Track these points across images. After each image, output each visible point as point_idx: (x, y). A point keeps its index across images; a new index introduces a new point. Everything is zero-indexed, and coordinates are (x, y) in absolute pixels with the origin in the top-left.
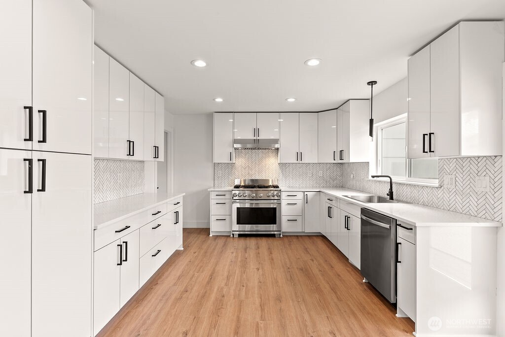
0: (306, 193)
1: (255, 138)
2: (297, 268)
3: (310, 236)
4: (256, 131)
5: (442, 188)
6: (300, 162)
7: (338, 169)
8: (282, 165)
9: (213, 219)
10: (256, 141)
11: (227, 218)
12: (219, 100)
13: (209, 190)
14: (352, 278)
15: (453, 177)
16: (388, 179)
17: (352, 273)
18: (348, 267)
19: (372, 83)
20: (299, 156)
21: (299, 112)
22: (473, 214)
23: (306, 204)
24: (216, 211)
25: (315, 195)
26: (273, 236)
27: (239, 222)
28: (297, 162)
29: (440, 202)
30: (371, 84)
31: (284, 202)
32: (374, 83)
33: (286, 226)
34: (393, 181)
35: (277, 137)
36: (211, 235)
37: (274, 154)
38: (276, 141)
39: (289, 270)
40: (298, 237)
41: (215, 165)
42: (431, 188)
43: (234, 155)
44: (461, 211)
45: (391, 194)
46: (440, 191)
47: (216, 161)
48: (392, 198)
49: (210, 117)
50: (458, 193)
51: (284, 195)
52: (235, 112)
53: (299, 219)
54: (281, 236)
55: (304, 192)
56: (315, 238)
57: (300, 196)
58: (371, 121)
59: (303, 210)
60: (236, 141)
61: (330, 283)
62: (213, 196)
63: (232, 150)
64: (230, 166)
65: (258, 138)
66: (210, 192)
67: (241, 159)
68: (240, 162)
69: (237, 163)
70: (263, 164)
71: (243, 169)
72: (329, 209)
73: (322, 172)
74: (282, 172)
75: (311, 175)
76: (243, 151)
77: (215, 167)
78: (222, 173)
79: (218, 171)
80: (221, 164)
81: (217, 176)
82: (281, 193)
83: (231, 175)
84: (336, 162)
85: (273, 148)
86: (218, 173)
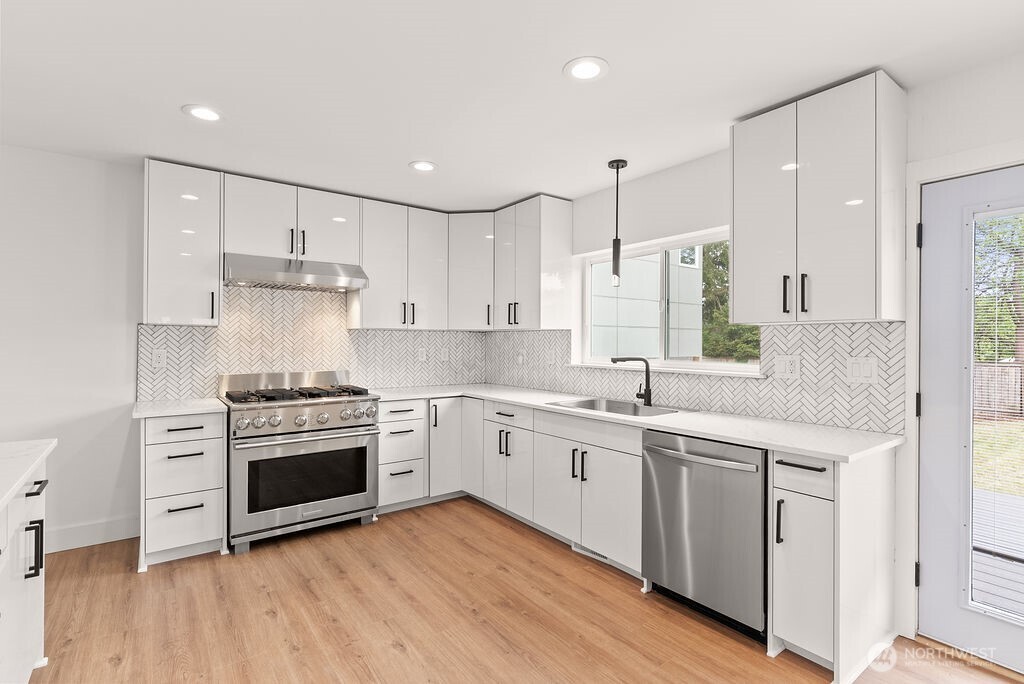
0: (432, 402)
1: (293, 257)
2: (493, 604)
3: (441, 504)
4: (297, 237)
5: (770, 379)
6: (411, 327)
8: (358, 335)
10: (294, 267)
11: (208, 497)
12: (205, 114)
14: (619, 591)
15: (797, 359)
16: (641, 365)
17: (605, 576)
18: (587, 565)
19: (618, 164)
20: (408, 311)
21: (408, 205)
22: (840, 424)
23: (432, 428)
26: (353, 523)
27: (255, 505)
28: (403, 327)
29: (764, 407)
30: (615, 164)
31: (385, 424)
32: (621, 164)
33: (388, 491)
34: (650, 368)
36: (143, 568)
37: (336, 306)
38: (352, 269)
39: (482, 618)
40: (415, 511)
41: (143, 331)
42: (741, 380)
43: (217, 301)
44: (815, 420)
45: (646, 396)
46: (763, 386)
48: (648, 403)
50: (806, 387)
51: (384, 413)
52: (225, 172)
53: (419, 467)
54: (375, 519)
55: (428, 400)
56: (451, 505)
57: (420, 409)
58: (617, 243)
59: (426, 444)
61: (596, 622)
62: (152, 433)
64: (200, 336)
65: (301, 258)
66: (142, 422)
67: (236, 315)
68: (234, 322)
69: (224, 325)
70: (307, 331)
71: (244, 345)
72: (503, 435)
73: (447, 350)
74: (358, 351)
75: (424, 359)
76: (245, 292)
77: (142, 337)
78: (170, 356)
79: (155, 351)
80: (165, 328)
81: (148, 366)
82: (377, 407)
83: (203, 362)
84: (490, 328)
85: (341, 288)
86: (154, 358)
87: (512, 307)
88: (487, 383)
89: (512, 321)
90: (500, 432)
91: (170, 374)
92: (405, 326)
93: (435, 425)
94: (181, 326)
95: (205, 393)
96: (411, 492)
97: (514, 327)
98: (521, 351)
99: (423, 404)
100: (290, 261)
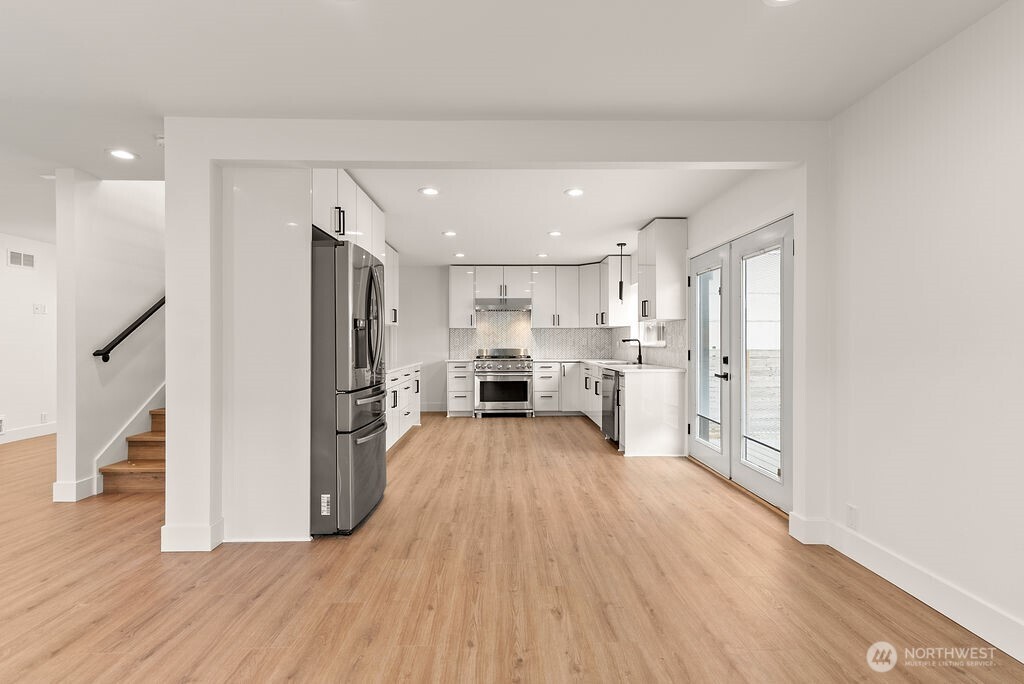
0: (563, 364)
1: (502, 297)
4: (503, 289)
5: (667, 347)
6: (558, 327)
8: (537, 331)
9: (451, 395)
10: (503, 301)
11: (468, 394)
12: (460, 255)
13: (444, 361)
16: (637, 343)
20: (556, 319)
21: (556, 266)
23: (563, 378)
24: (454, 387)
25: (573, 367)
26: (523, 415)
27: (482, 399)
28: (554, 327)
30: (621, 245)
31: (537, 371)
32: (623, 245)
33: (539, 404)
34: (642, 345)
35: (529, 296)
36: (448, 417)
37: (526, 317)
38: (529, 301)
40: (554, 417)
41: (452, 331)
43: (474, 318)
45: (640, 358)
47: (453, 325)
48: (640, 362)
49: (444, 271)
51: (536, 368)
52: (476, 265)
53: (555, 395)
54: (533, 415)
55: (561, 363)
56: (574, 418)
57: (556, 367)
58: (621, 283)
59: (560, 385)
60: (477, 301)
62: (450, 367)
63: (473, 312)
64: (470, 332)
65: (505, 297)
66: (447, 363)
67: (483, 324)
68: (482, 327)
69: (479, 328)
70: (512, 330)
71: (486, 337)
74: (536, 339)
76: (484, 314)
77: (451, 333)
78: (460, 340)
79: (455, 338)
80: (458, 330)
81: (453, 345)
82: (533, 364)
83: (471, 344)
85: (525, 309)
86: (455, 342)
90: (586, 378)
91: (460, 348)
93: (564, 376)
94: (464, 329)
95: (472, 356)
96: (552, 406)
99: (558, 364)
100: (501, 299)
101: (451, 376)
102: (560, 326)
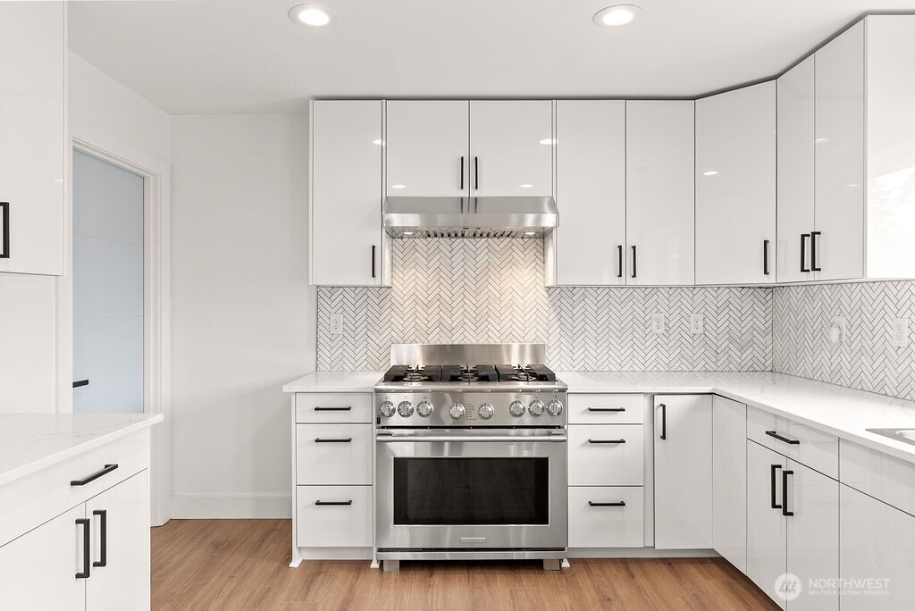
0: (659, 400)
1: (464, 194)
4: (469, 169)
6: (631, 281)
7: (759, 308)
8: (560, 294)
9: (303, 497)
10: (468, 206)
11: (357, 494)
13: (286, 389)
20: (627, 259)
21: (626, 98)
23: (658, 441)
24: (314, 470)
26: (534, 567)
27: (403, 515)
28: (617, 281)
33: (584, 528)
35: (544, 191)
36: (296, 563)
37: (531, 255)
40: (627, 564)
41: (322, 293)
43: (388, 256)
51: (575, 409)
52: (388, 99)
53: (634, 499)
54: (566, 565)
55: (653, 396)
57: (637, 410)
59: (649, 465)
60: (391, 204)
62: (302, 409)
63: (377, 237)
65: (474, 194)
66: (293, 397)
67: (412, 272)
69: (399, 286)
70: (493, 290)
71: (420, 310)
72: (779, 473)
73: (701, 317)
74: (560, 316)
75: (662, 330)
76: (420, 244)
77: (321, 300)
78: (347, 322)
79: (333, 317)
80: (341, 290)
81: (326, 332)
82: (565, 403)
83: (378, 329)
84: (770, 280)
85: (530, 229)
86: (332, 324)
87: (808, 241)
88: (775, 372)
89: (808, 265)
90: (774, 467)
91: (347, 342)
92: (621, 281)
93: (664, 437)
94: (357, 287)
95: (381, 364)
97: (812, 276)
98: (836, 319)
99: (643, 403)
100: (462, 199)
101: (302, 437)
102: (639, 281)
